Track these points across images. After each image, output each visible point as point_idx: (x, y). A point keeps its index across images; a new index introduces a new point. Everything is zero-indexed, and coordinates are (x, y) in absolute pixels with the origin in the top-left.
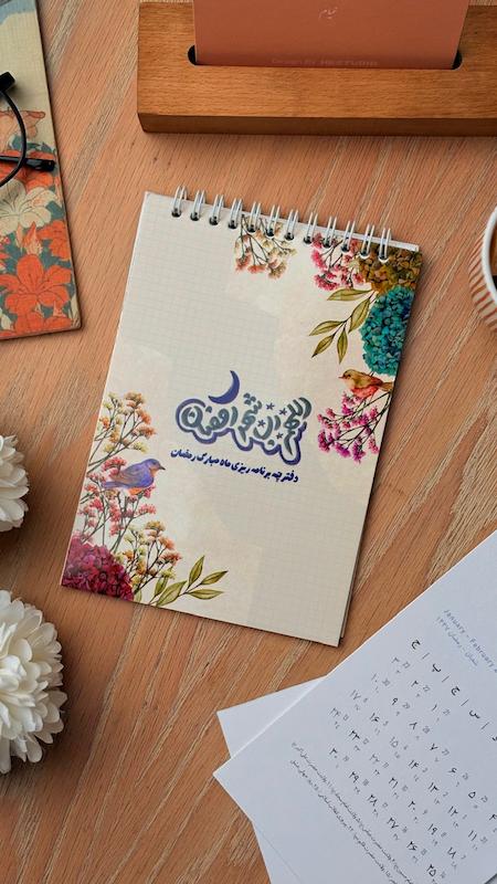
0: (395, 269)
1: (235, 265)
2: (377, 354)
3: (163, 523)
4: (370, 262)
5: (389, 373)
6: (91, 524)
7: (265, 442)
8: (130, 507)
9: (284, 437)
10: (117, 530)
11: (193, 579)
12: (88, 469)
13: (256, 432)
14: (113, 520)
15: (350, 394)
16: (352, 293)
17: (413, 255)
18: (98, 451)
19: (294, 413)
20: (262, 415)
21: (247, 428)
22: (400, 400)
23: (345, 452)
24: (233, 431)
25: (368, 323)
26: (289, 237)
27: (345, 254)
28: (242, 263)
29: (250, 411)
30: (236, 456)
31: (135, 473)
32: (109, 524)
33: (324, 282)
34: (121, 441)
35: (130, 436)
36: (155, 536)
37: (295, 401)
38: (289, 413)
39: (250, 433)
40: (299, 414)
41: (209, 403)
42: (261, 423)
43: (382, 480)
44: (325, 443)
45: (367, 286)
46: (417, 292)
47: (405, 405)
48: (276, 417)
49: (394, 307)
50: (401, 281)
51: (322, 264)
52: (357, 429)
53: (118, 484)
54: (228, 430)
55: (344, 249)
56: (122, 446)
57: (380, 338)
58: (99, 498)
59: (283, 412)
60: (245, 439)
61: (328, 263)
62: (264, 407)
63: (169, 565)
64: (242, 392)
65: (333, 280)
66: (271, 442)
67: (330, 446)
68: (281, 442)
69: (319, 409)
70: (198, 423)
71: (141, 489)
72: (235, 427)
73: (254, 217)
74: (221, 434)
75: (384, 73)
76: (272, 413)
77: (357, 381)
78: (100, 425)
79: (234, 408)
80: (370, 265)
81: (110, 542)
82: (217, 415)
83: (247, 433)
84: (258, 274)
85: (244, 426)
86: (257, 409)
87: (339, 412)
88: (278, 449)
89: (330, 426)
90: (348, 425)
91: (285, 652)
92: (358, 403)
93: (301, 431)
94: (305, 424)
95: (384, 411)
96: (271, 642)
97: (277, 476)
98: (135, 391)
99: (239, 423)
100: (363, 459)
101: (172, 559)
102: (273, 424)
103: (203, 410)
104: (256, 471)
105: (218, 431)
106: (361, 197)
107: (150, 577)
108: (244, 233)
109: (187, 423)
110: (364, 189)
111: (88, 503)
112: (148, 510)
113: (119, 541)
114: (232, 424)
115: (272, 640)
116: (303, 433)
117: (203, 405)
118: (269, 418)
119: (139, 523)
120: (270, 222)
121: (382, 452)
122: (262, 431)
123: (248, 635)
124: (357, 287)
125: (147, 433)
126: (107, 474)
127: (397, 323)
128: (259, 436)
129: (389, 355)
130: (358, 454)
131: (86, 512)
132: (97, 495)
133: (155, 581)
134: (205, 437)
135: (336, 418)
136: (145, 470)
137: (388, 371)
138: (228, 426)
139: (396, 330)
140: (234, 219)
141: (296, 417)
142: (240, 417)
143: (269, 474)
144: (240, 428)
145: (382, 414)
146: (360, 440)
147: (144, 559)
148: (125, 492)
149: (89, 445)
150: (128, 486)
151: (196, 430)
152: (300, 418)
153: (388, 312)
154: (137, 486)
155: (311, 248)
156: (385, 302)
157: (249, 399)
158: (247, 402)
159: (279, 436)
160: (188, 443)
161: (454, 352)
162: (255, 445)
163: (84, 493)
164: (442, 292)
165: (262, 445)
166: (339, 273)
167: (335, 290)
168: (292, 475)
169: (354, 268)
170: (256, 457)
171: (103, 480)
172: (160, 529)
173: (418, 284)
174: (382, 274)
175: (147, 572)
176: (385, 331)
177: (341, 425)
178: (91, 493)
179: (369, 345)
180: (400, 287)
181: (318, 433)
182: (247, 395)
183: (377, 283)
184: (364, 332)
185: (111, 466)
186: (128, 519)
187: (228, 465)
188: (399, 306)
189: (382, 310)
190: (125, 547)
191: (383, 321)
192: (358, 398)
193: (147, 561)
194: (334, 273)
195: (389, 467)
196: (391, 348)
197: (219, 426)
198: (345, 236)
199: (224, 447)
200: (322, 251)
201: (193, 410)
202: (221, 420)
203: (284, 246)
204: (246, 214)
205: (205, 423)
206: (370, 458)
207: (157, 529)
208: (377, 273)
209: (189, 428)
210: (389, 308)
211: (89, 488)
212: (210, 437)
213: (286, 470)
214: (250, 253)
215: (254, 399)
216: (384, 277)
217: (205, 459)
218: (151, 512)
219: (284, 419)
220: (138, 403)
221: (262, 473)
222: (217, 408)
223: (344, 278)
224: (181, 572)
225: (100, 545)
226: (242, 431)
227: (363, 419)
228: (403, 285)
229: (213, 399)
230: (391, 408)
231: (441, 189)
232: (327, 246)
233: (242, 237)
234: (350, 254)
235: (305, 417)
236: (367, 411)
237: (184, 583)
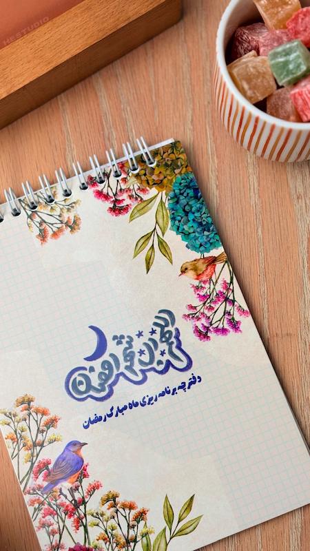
0: (166, 165)
1: (38, 241)
2: (196, 238)
3: (114, 490)
4: (143, 172)
5: (215, 247)
6: (53, 533)
7: (155, 365)
8: (78, 496)
9: (167, 351)
10: (79, 523)
11: (170, 521)
12: (22, 487)
13: (141, 362)
14: (70, 516)
15: (196, 283)
16: (145, 205)
17: (174, 146)
18: (21, 466)
19: (162, 327)
20: (138, 345)
21: (132, 364)
22: (238, 262)
23: (224, 331)
24: (122, 374)
25: (173, 219)
26: (67, 194)
27: (119, 178)
28: (43, 236)
29: (126, 349)
30: (138, 394)
31: (64, 463)
32: (69, 522)
33: (117, 209)
34: (35, 445)
35: (40, 435)
36: (114, 505)
37: (157, 317)
38: (158, 330)
39: (137, 367)
40: (167, 325)
41: (88, 364)
42: (141, 352)
43: (267, 334)
44: (203, 334)
45: (153, 191)
46: (195, 172)
47: (245, 265)
48: (150, 339)
49: (185, 194)
50: (177, 171)
51: (106, 197)
52: (221, 307)
53: (55, 483)
54: (118, 376)
55: (117, 176)
56: (38, 448)
57: (190, 224)
58: (46, 506)
59: (153, 332)
60: (136, 374)
61: (111, 194)
62: (135, 338)
63: (142, 523)
64: (109, 338)
65: (124, 204)
66: (160, 362)
67: (209, 334)
68: (167, 357)
69: (179, 311)
70: (89, 387)
71: (77, 474)
72: (122, 369)
73: (30, 197)
74: (115, 383)
75: (58, 20)
76: (145, 339)
77: (195, 269)
78: (8, 443)
79: (112, 355)
80: (145, 175)
81: (79, 537)
82: (101, 370)
83: (134, 368)
84: (62, 237)
85: (128, 364)
86: (130, 343)
87: (197, 302)
88: (169, 364)
89: (198, 319)
90: (211, 308)
91: (286, 530)
92: (207, 286)
93: (177, 337)
94: (177, 330)
95: (232, 279)
96: (270, 530)
97: (182, 387)
98: (20, 395)
99: (123, 364)
100: (241, 327)
101: (141, 516)
102: (151, 347)
103: (86, 373)
104: (162, 395)
105: (110, 382)
106: (103, 130)
107: (132, 544)
108: (30, 213)
109: (81, 393)
110: (102, 123)
111: (40, 516)
112: (94, 488)
113: (86, 531)
114: (118, 368)
115: (269, 528)
116: (180, 338)
117: (84, 369)
118: (145, 344)
119: (94, 504)
120: (45, 192)
121: (252, 312)
122: (146, 358)
123: (246, 538)
124: (146, 197)
125: (52, 423)
126: (41, 481)
127: (195, 205)
128: (146, 364)
129: (206, 233)
130: (235, 325)
131: (43, 525)
132: (42, 503)
133: (139, 545)
134: (103, 394)
135: (198, 309)
136: (70, 456)
137: (213, 245)
138: (115, 372)
139: (199, 210)
140: (14, 207)
141: (166, 329)
142: (121, 358)
143: (175, 390)
144: (127, 368)
145: (232, 282)
146: (229, 314)
147: (117, 532)
148: (66, 485)
149: (10, 465)
150: (64, 479)
151: (91, 393)
152: (170, 328)
153: (183, 201)
154: (72, 473)
155: (90, 191)
156: (176, 196)
157: (118, 339)
158: (119, 343)
159: (163, 353)
160: (92, 408)
161: (254, 199)
162: (148, 374)
163: (31, 510)
164: (213, 161)
165: (154, 369)
166: (125, 196)
167: (130, 211)
168: (194, 378)
169: (134, 184)
170: (155, 383)
171: (40, 487)
172: (114, 498)
173: (191, 164)
174: (158, 176)
175: (128, 542)
176: (191, 217)
177: (206, 312)
178: (36, 505)
179: (186, 235)
180: (179, 176)
181: (192, 330)
182: (115, 338)
183: (159, 184)
184: (175, 228)
185: (39, 471)
186: (82, 507)
187: (136, 405)
188: (188, 191)
189: (177, 202)
190: (95, 533)
191: (184, 210)
192: (205, 282)
193: (122, 532)
194: (120, 198)
195: (266, 321)
196: (204, 227)
197: (108, 377)
198: (111, 166)
199: (125, 392)
200: (100, 187)
201: (79, 379)
202: (107, 372)
203: (68, 203)
204: (22, 198)
205: (95, 382)
206: (247, 323)
207: (112, 499)
208: (155, 177)
209: (85, 396)
210: (182, 197)
211: (32, 503)
212: (107, 390)
213: (186, 377)
214: (44, 225)
215: (122, 337)
216: (162, 177)
217: (114, 412)
218: (98, 488)
219: (157, 337)
220: (29, 405)
221: (169, 392)
222: (97, 364)
223: (131, 197)
224: (155, 522)
225: (73, 546)
226: (130, 368)
227: (219, 295)
228: (180, 173)
229: (88, 359)
230: (235, 272)
231: (161, 88)
232: (102, 182)
233: (30, 217)
234: (123, 176)
235: (173, 324)
236: (219, 288)
237: (165, 530)
